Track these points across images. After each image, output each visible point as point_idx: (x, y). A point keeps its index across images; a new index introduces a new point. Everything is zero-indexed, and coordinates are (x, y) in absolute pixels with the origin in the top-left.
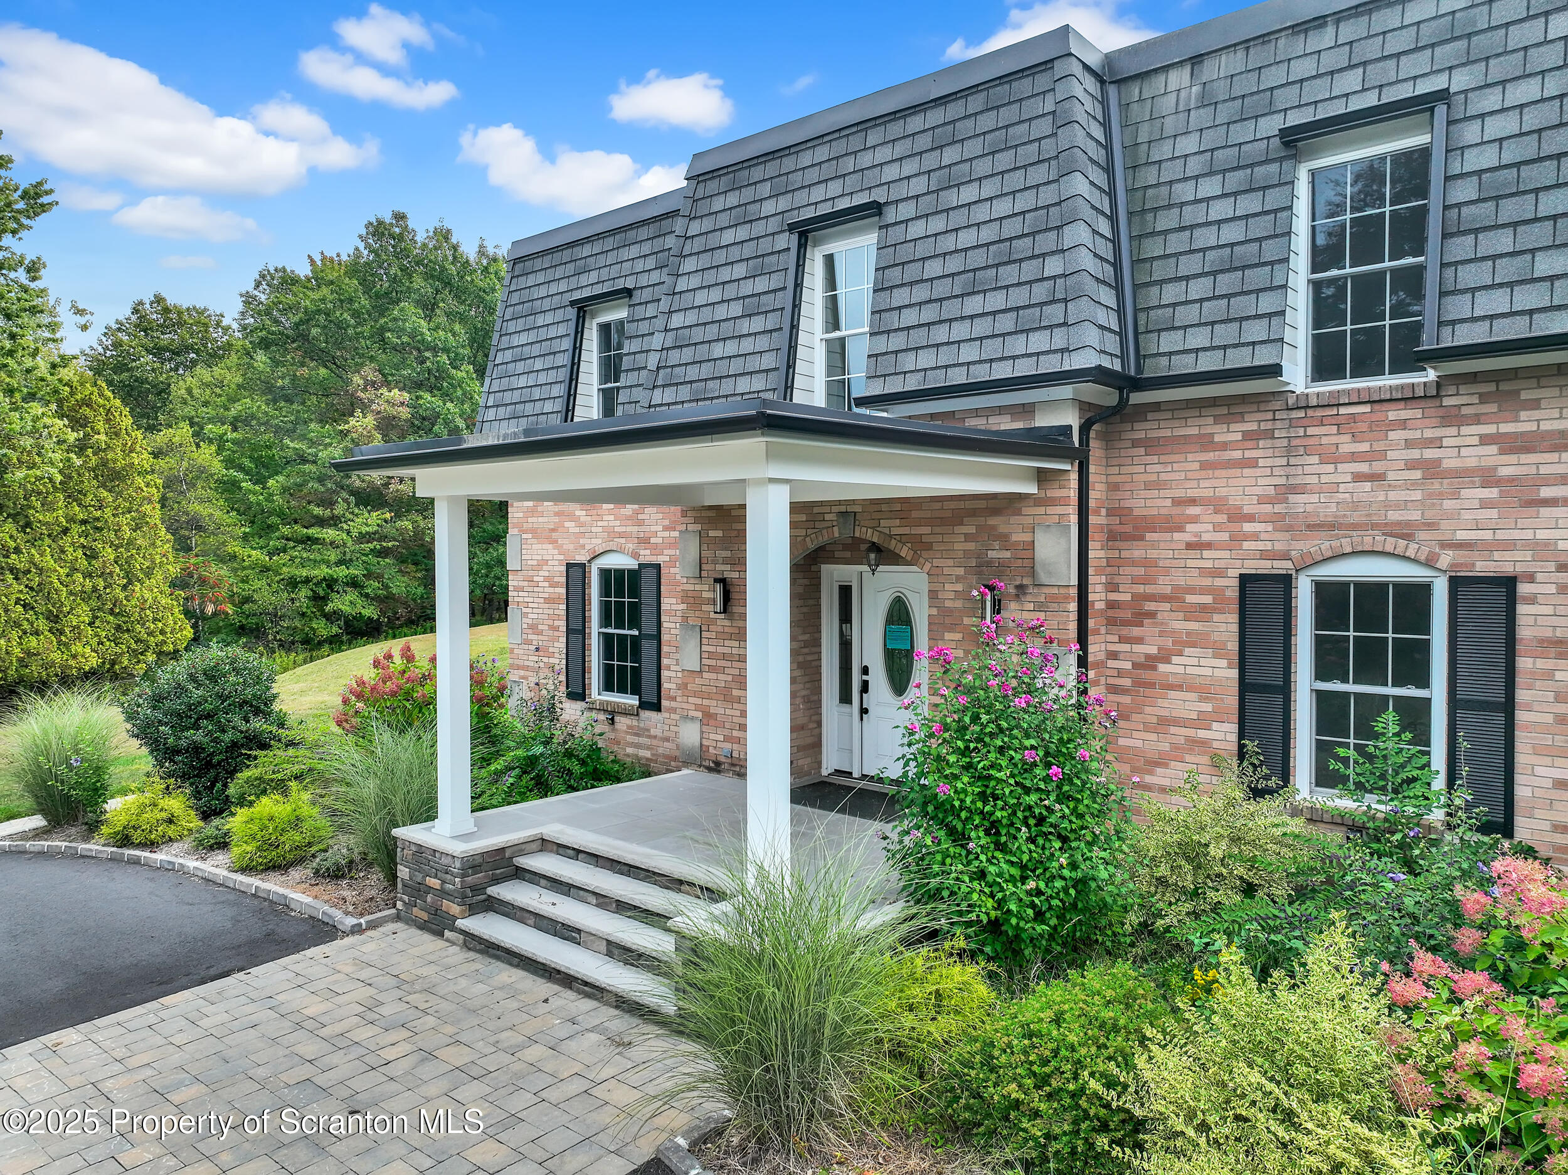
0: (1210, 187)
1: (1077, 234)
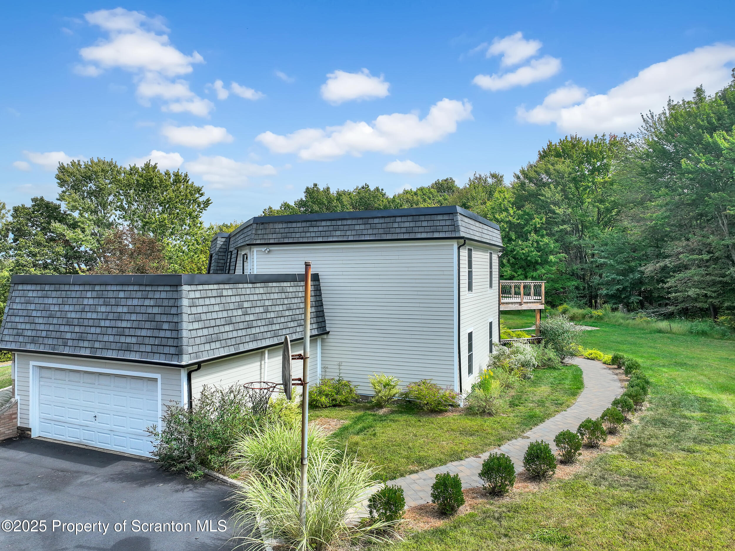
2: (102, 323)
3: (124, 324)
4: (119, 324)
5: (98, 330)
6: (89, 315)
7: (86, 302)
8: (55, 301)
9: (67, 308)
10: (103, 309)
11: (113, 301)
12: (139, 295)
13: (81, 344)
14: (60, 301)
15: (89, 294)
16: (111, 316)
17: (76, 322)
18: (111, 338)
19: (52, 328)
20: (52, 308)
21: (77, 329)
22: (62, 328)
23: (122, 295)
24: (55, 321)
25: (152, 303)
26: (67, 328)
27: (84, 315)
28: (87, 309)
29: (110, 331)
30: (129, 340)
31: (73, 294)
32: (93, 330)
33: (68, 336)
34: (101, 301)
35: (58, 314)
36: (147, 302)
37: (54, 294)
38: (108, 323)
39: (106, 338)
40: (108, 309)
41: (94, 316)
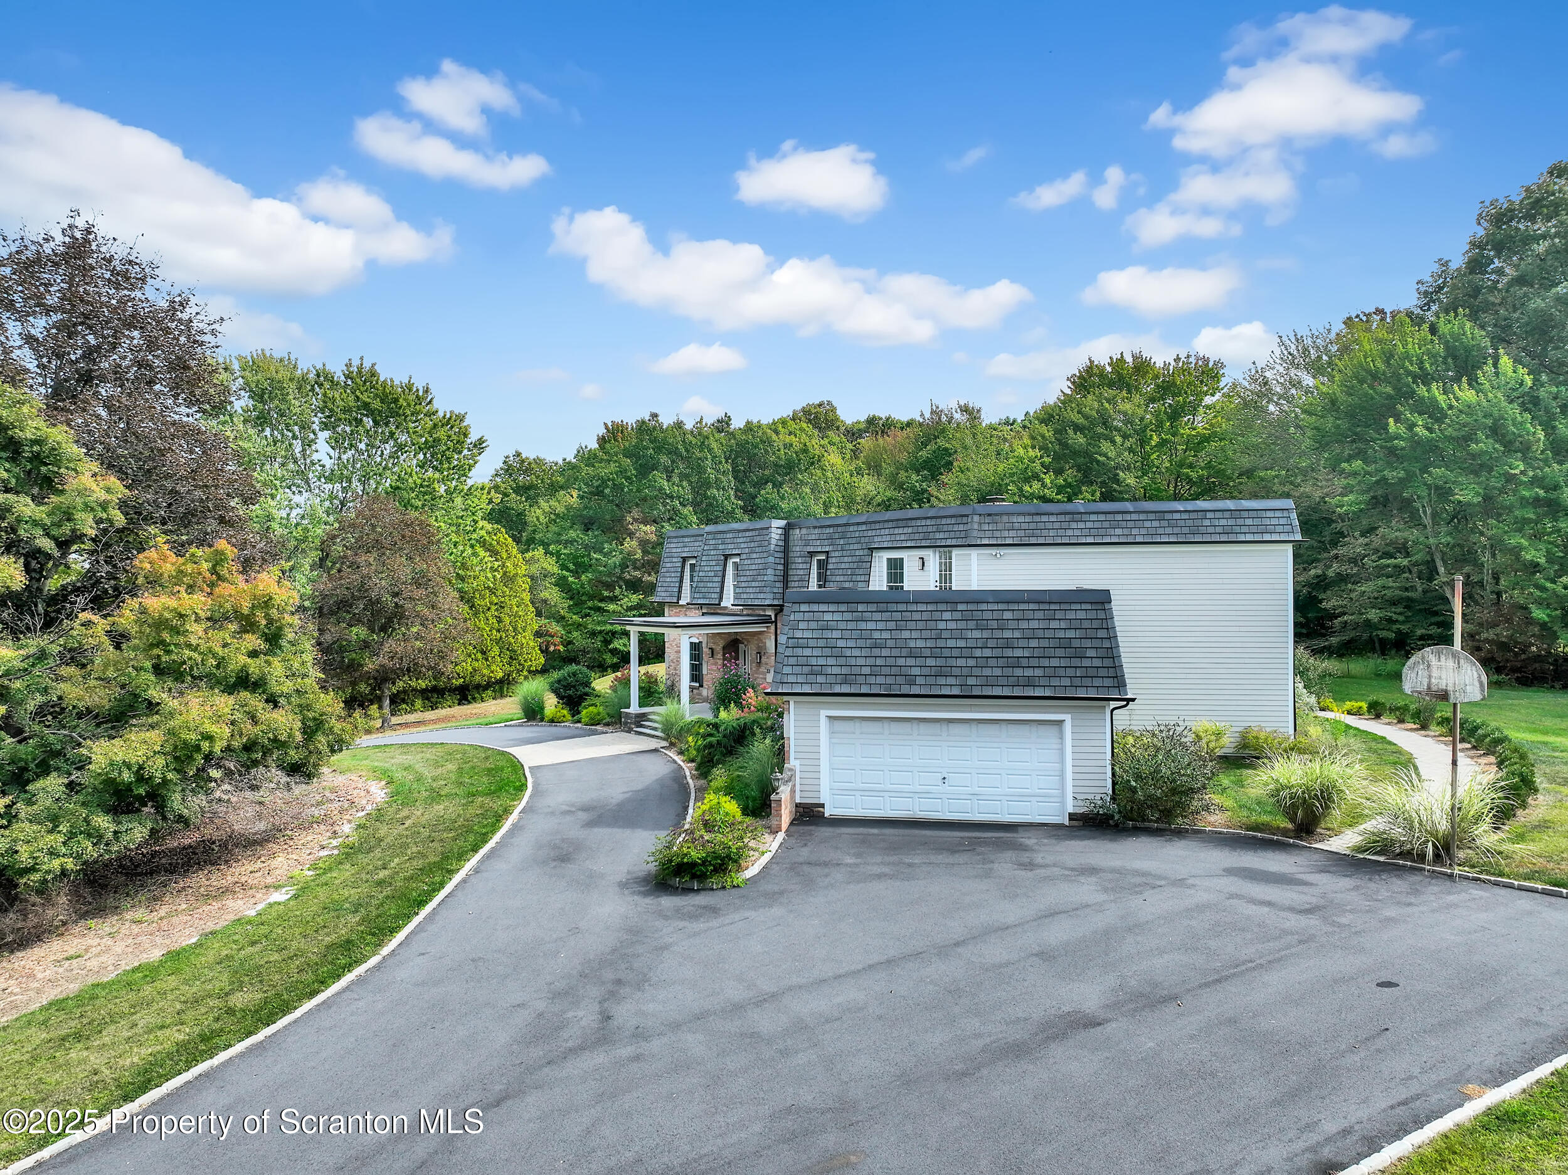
0: (800, 560)
1: (770, 571)
2: (978, 653)
3: (1018, 653)
4: (1009, 653)
5: (971, 662)
6: (951, 643)
7: (942, 625)
8: (881, 625)
9: (906, 634)
10: (977, 634)
11: (994, 624)
12: (1040, 615)
13: (942, 681)
14: (892, 625)
15: (947, 616)
16: (991, 644)
17: (927, 653)
18: (998, 672)
19: (879, 662)
20: (876, 635)
21: (931, 662)
22: (901, 662)
23: (1008, 615)
24: (885, 652)
25: (1063, 625)
26: (911, 662)
27: (941, 643)
28: (945, 634)
29: (993, 662)
30: (1029, 672)
31: (916, 616)
32: (961, 662)
33: (916, 671)
34: (972, 624)
35: (890, 643)
36: (1054, 624)
37: (877, 616)
38: (987, 653)
39: (987, 672)
40: (986, 634)
41: (961, 643)
